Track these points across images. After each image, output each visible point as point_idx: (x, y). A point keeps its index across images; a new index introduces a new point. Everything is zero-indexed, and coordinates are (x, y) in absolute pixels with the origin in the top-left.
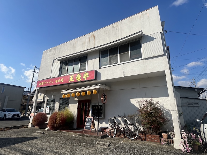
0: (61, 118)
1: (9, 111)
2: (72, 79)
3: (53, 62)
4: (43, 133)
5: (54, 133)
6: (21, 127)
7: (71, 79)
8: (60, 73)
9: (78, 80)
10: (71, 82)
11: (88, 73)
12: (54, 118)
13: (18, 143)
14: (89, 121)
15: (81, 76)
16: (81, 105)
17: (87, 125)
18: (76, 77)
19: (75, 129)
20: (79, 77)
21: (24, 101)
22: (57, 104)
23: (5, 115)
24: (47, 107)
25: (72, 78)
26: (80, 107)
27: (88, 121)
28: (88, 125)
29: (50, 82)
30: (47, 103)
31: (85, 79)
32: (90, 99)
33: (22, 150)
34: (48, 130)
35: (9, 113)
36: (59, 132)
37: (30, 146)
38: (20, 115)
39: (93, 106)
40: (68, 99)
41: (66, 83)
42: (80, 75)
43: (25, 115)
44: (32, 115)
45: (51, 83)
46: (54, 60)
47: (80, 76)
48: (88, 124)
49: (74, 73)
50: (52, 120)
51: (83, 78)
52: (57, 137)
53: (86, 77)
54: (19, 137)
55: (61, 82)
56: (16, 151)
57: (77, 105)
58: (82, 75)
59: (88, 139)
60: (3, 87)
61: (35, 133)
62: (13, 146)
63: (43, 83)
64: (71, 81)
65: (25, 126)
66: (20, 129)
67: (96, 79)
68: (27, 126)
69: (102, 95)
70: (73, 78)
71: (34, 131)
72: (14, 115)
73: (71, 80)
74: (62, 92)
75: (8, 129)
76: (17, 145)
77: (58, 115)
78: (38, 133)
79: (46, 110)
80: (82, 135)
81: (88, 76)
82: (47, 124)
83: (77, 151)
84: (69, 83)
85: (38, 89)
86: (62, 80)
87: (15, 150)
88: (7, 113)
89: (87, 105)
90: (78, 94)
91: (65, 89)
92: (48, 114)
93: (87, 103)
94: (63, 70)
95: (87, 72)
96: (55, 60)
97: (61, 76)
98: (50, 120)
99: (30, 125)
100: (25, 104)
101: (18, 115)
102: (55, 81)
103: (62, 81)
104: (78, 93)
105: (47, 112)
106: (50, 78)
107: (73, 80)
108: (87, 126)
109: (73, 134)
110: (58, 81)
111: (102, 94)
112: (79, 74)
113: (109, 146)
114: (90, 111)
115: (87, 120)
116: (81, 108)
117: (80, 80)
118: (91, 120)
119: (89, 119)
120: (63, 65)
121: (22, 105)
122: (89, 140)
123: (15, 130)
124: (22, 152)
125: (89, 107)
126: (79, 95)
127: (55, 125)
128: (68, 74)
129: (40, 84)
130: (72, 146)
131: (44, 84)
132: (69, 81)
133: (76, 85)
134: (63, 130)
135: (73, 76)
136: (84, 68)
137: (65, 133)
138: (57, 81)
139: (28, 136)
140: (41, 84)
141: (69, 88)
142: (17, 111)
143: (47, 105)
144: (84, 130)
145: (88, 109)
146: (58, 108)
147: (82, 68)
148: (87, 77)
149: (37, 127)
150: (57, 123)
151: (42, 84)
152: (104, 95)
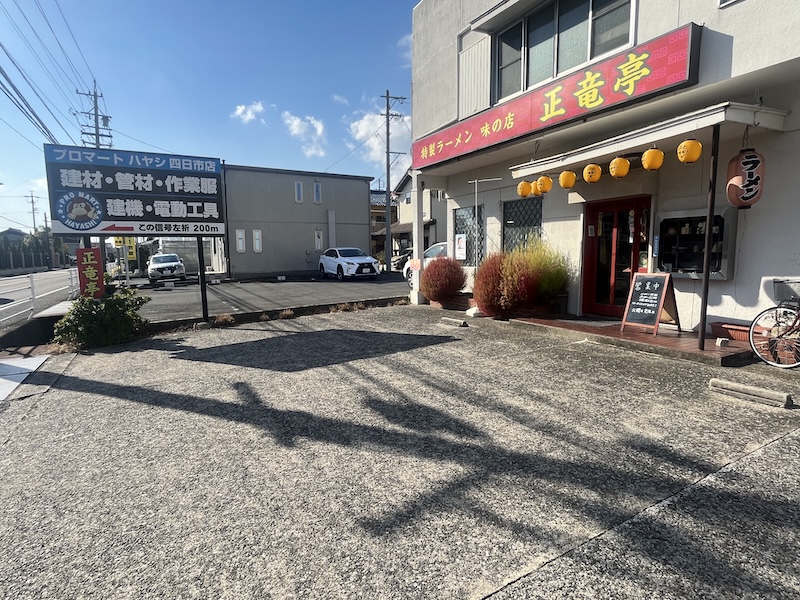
0: (519, 278)
1: (345, 254)
2: (557, 108)
3: (460, 49)
4: (465, 325)
5: (499, 327)
6: (392, 301)
7: (553, 108)
8: (497, 90)
9: (589, 106)
10: (550, 124)
11: (645, 56)
12: (492, 274)
13: (404, 349)
14: (648, 288)
15: (601, 83)
16: (600, 222)
17: (638, 307)
18: (576, 94)
19: (575, 318)
20: (591, 86)
21: (374, 222)
22: (493, 226)
23: (340, 267)
24: (457, 236)
25: (555, 102)
26: (596, 233)
27: (643, 289)
28: (643, 308)
29: (459, 141)
30: (456, 225)
31: (630, 92)
32: (648, 192)
33: (422, 373)
34: (477, 316)
35: (348, 259)
36: (519, 325)
37: (441, 363)
38: (375, 266)
39: (667, 224)
40: (535, 202)
41: (526, 131)
42: (598, 75)
43: (389, 267)
44: (416, 266)
45: (462, 143)
46: (461, 37)
47: (597, 80)
48: (642, 302)
49: (560, 75)
50: (485, 283)
51: (616, 88)
52: (517, 343)
53: (631, 83)
54: (397, 331)
55: (504, 131)
56: (407, 373)
57: (580, 223)
58: (610, 72)
59: (652, 362)
60: (315, 184)
61: (436, 322)
62: (392, 357)
63: (432, 147)
64: (553, 114)
65: (401, 298)
66: (389, 309)
67: (694, 80)
68: (408, 299)
69: (732, 161)
70: (559, 101)
71: (433, 317)
72: (362, 266)
73: (552, 111)
74: (516, 175)
75: (361, 305)
76: (402, 356)
77: (505, 265)
78: (449, 323)
79: (455, 248)
80: (620, 345)
81: (646, 72)
82: (470, 295)
83: (623, 406)
84: (542, 127)
85: (420, 172)
86: (510, 123)
87: (402, 370)
88: (343, 261)
89: (631, 220)
90: (591, 173)
91: (523, 159)
92: (464, 262)
93: (632, 213)
94: (506, 73)
95: (637, 50)
96: (469, 30)
97: (501, 101)
98: (480, 283)
99: (414, 297)
100: (379, 233)
101: (370, 265)
102: (477, 133)
103: (506, 123)
104: (593, 169)
105: (461, 255)
106: (456, 121)
107: (562, 111)
108: (638, 310)
109: (579, 338)
110: (490, 130)
111: (736, 159)
112: (589, 74)
113: (790, 405)
114: (650, 248)
115: (635, 285)
116: (600, 234)
117: (601, 100)
118: (656, 286)
119: (644, 282)
120: (506, 48)
121: (374, 238)
122: (660, 365)
123: (378, 310)
124: (424, 378)
125: (638, 229)
126: (597, 176)
127: (498, 300)
128: (530, 89)
129: (424, 153)
130: (592, 381)
131: (437, 150)
132: (543, 119)
133: (578, 130)
134: (529, 317)
135: (559, 88)
136: (617, 32)
137: (541, 330)
138: (485, 130)
139: (421, 329)
140: (429, 153)
141: (541, 153)
142: (365, 255)
143: (456, 233)
144: (624, 322)
145: (637, 237)
146: (498, 239)
147: (606, 37)
148: (638, 78)
149: (435, 305)
150: (505, 292)
151: (432, 153)
152: (745, 164)
